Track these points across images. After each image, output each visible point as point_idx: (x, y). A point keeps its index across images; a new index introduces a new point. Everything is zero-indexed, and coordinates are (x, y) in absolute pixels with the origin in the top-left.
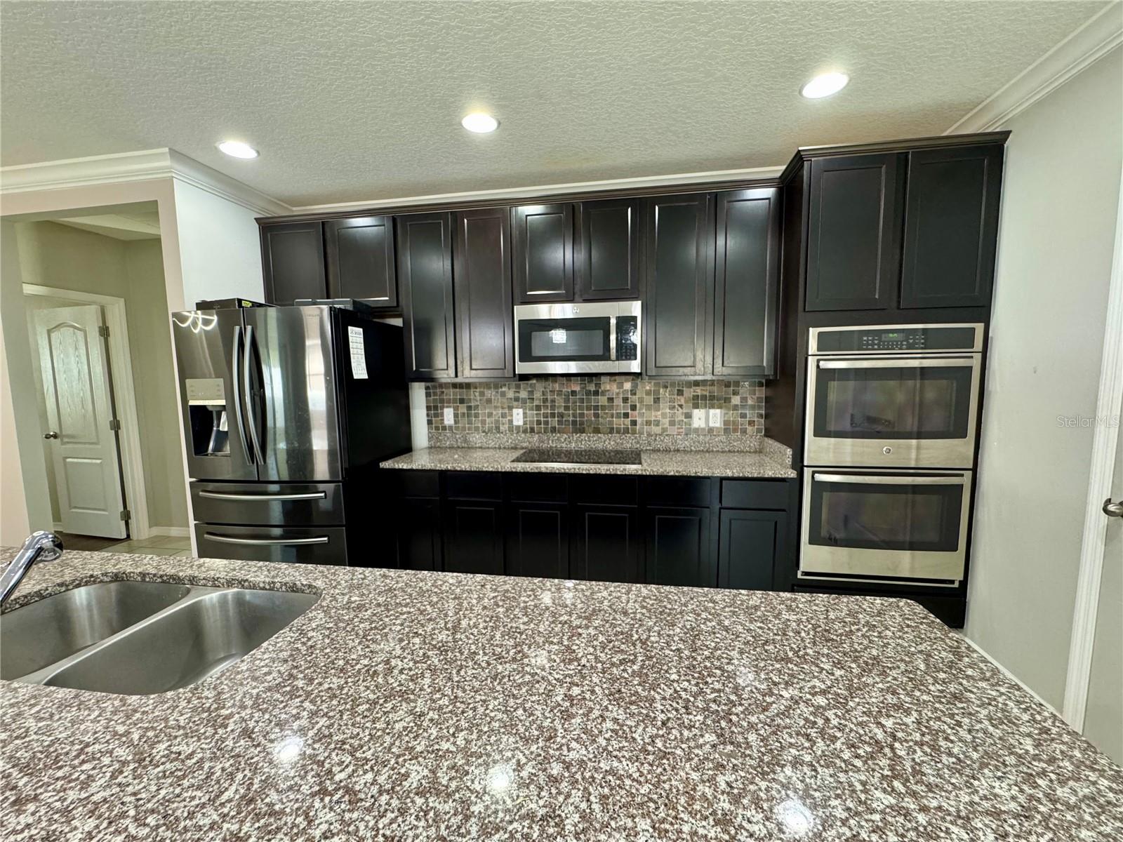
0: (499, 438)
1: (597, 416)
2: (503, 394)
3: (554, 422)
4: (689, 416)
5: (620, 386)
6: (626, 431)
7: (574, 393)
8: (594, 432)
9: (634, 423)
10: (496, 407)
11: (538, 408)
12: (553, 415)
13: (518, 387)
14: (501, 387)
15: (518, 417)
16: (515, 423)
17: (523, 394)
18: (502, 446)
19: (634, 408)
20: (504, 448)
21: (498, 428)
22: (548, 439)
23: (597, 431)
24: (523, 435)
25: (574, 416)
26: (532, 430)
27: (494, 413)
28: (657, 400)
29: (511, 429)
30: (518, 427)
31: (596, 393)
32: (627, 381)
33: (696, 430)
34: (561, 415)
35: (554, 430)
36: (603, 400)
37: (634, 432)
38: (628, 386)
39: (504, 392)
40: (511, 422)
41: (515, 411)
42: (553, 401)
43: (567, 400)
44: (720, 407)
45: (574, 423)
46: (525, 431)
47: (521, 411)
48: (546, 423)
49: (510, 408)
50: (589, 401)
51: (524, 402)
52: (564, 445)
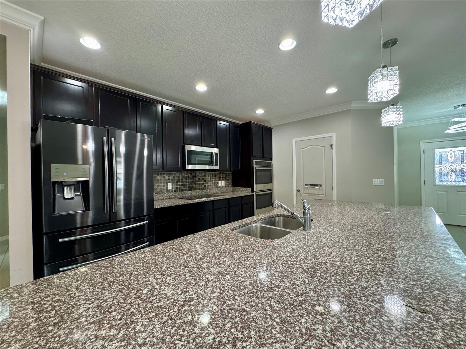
0: (163, 195)
1: (195, 184)
2: (164, 177)
3: (182, 187)
4: (218, 183)
5: (202, 174)
6: (203, 189)
7: (188, 176)
8: (195, 190)
9: (205, 186)
10: (161, 183)
11: (177, 182)
12: (182, 185)
13: (169, 174)
14: (163, 175)
15: (170, 186)
16: (169, 189)
17: (171, 177)
18: (164, 198)
19: (205, 181)
20: (165, 199)
21: (162, 191)
22: (181, 194)
23: (195, 189)
24: (172, 193)
25: (189, 185)
26: (175, 191)
27: (160, 185)
28: (211, 179)
29: (167, 191)
30: (170, 190)
31: (195, 177)
32: (203, 172)
33: (220, 187)
34: (184, 185)
35: (182, 190)
36: (197, 179)
37: (205, 189)
38: (204, 174)
39: (164, 176)
40: (167, 188)
41: (169, 184)
42: (182, 180)
43: (186, 179)
44: (224, 180)
45: (189, 187)
46: (172, 192)
47: (171, 184)
48: (180, 188)
49: (167, 183)
50: (193, 179)
51: (172, 180)
52: (186, 195)
